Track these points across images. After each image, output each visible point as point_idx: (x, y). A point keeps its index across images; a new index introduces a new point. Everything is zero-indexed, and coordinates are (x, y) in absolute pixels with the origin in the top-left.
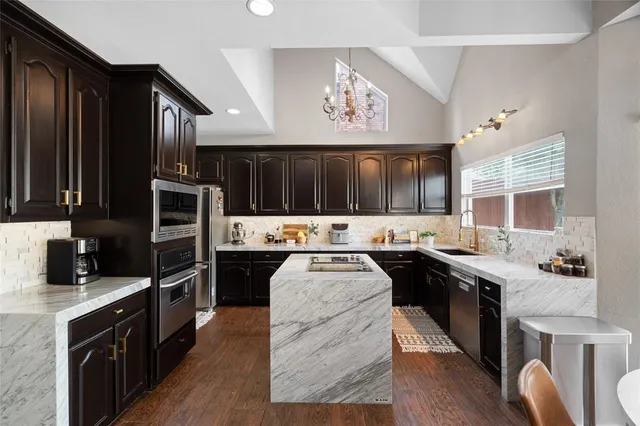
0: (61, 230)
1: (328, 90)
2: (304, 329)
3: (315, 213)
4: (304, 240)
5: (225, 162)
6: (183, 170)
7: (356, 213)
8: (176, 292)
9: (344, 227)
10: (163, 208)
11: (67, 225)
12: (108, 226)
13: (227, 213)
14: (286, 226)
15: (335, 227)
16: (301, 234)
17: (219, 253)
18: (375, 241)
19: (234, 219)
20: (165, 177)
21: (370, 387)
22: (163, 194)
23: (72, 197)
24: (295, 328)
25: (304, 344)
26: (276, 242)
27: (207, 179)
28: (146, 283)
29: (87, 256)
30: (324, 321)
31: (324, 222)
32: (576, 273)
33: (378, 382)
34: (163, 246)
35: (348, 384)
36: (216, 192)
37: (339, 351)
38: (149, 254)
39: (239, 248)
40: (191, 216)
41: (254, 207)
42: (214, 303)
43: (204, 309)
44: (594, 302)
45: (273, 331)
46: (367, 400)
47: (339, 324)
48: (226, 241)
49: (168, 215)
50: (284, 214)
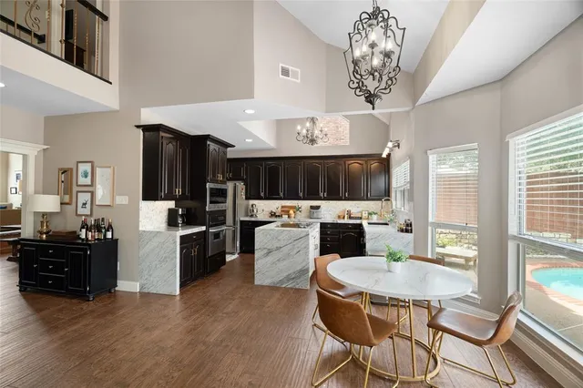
0: (171, 204)
1: (299, 128)
2: (269, 252)
3: (299, 199)
4: (293, 215)
5: (247, 168)
6: (220, 177)
7: (325, 199)
8: (217, 235)
9: (318, 207)
10: (211, 195)
11: (173, 202)
12: (190, 204)
13: (248, 198)
14: (282, 207)
15: (312, 207)
16: (291, 212)
17: (242, 222)
18: (339, 217)
19: (251, 202)
20: (212, 181)
21: (298, 281)
22: (211, 189)
23: (178, 192)
24: (265, 251)
25: (270, 259)
26: (276, 216)
27: (236, 178)
28: (204, 228)
29: (182, 216)
30: (278, 248)
31: (305, 204)
32: (407, 231)
33: (302, 279)
34: (211, 213)
35: (288, 278)
36: (241, 186)
37: (285, 263)
38: (205, 216)
39: (253, 219)
40: (223, 199)
41: (262, 194)
42: (238, 251)
43: (233, 254)
44: (412, 245)
45: (256, 252)
46: (297, 287)
47: (285, 250)
48: (247, 215)
49: (214, 199)
50: (280, 199)
